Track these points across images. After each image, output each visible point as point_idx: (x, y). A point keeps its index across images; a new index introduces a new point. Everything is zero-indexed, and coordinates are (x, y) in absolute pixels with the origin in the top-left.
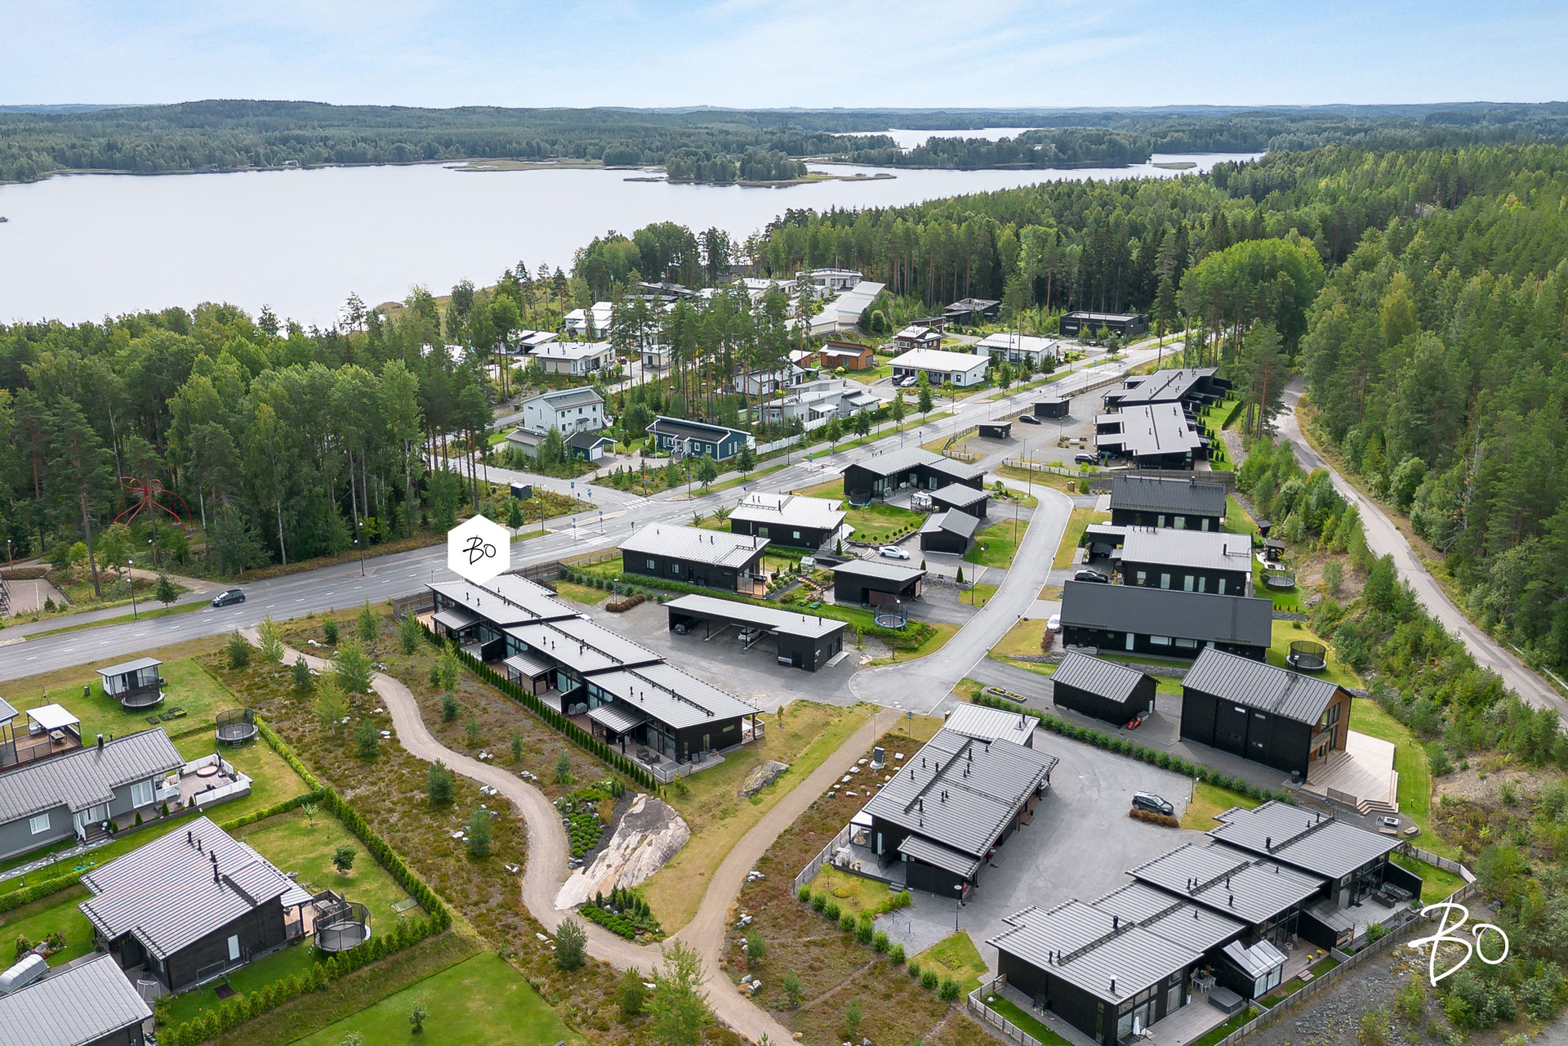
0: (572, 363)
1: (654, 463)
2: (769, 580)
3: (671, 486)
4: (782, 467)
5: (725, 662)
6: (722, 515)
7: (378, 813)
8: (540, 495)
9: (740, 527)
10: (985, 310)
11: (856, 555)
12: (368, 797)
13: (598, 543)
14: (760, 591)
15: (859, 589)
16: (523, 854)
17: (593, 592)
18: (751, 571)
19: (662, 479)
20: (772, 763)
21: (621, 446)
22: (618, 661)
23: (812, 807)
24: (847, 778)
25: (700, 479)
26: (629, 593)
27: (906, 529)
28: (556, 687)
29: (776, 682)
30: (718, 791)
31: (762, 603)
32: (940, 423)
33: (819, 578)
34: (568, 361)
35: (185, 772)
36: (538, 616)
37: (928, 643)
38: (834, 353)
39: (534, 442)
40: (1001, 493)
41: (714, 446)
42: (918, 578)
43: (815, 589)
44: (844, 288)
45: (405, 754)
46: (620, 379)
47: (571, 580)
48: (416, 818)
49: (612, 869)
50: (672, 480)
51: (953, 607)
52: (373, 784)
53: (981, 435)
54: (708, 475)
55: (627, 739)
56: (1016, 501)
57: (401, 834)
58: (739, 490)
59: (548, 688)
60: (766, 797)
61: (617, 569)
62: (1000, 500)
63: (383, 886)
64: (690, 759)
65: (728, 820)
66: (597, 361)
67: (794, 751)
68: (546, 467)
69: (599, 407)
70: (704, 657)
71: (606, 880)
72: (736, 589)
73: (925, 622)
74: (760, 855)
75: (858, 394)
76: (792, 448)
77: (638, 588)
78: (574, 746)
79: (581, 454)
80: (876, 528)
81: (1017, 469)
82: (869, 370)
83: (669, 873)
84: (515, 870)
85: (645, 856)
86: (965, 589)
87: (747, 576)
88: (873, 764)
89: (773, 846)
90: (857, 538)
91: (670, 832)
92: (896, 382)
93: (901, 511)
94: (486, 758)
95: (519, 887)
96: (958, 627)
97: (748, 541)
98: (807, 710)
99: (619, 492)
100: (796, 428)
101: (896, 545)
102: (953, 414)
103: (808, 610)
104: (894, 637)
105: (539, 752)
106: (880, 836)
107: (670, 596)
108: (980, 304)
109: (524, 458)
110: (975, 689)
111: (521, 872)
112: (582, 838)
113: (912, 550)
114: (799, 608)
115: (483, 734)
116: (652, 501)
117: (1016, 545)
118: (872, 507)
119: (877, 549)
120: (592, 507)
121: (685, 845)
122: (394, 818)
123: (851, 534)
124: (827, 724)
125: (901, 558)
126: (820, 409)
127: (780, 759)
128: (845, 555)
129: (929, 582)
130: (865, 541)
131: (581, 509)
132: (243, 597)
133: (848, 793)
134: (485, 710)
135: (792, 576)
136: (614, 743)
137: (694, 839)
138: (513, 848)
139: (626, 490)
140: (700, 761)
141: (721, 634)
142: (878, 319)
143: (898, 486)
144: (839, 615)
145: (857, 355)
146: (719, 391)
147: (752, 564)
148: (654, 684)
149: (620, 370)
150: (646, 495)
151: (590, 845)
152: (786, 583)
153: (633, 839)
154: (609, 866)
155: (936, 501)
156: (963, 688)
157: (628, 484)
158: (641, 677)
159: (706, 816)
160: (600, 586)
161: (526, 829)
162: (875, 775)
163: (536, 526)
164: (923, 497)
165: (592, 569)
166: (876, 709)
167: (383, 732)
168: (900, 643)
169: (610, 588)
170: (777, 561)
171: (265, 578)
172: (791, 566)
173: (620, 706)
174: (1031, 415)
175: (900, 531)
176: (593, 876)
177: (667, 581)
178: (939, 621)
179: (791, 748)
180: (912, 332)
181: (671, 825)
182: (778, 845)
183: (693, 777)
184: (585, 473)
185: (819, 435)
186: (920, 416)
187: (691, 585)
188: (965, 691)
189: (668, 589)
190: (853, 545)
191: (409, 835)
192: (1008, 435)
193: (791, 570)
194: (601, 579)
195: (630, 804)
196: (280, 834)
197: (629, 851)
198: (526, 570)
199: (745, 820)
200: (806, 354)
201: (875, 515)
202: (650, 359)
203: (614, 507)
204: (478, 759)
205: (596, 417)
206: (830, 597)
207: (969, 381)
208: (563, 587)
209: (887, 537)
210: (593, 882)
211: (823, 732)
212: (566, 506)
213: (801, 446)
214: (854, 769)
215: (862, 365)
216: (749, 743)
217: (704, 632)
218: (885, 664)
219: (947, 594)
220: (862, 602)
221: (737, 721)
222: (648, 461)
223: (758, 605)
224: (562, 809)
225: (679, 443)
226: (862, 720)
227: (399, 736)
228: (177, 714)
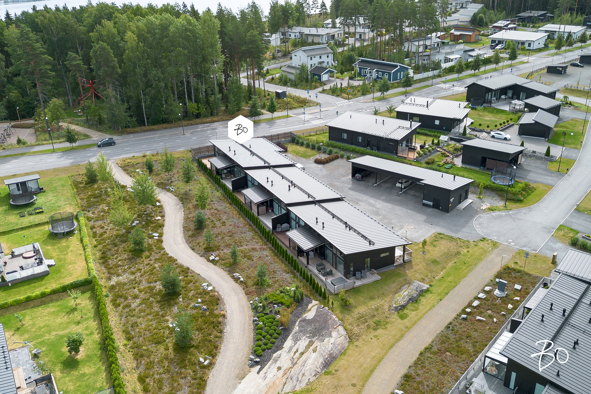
0: (321, 37)
1: (355, 83)
2: (419, 149)
3: (363, 94)
4: (428, 86)
5: (386, 201)
6: (391, 110)
7: (126, 299)
8: (290, 97)
9: (402, 116)
10: (540, 16)
11: (476, 136)
12: (125, 284)
13: (317, 123)
14: (412, 156)
15: (480, 157)
16: (216, 348)
17: (309, 151)
18: (407, 142)
19: (359, 91)
20: (417, 283)
21: (339, 75)
22: (312, 197)
23: (448, 327)
24: (476, 303)
25: (380, 90)
26: (330, 153)
27: (508, 121)
28: (273, 211)
29: (421, 217)
30: (373, 304)
31: (413, 163)
32: (521, 66)
33: (451, 149)
34: (319, 35)
35: (16, 254)
36: (268, 163)
37: (529, 197)
38: (458, 33)
39: (293, 71)
40: (567, 103)
41: (390, 74)
42: (521, 152)
43: (448, 156)
44: (462, 7)
45: (162, 252)
46: (344, 45)
47: (297, 143)
48: (150, 306)
49: (281, 372)
50: (364, 91)
51: (543, 172)
52: (133, 273)
53: (548, 72)
54: (385, 88)
55: (311, 254)
56: (576, 108)
57: (134, 319)
58: (403, 97)
59: (267, 211)
60: (411, 314)
61: (325, 138)
62: (567, 107)
63: (96, 373)
64: (354, 275)
65: (380, 331)
66: (333, 36)
67: (433, 274)
68: (298, 84)
69: (331, 56)
70: (372, 196)
71: (274, 383)
72: (396, 154)
73: (526, 181)
74: (404, 371)
75: (473, 50)
76: (434, 77)
77: (335, 150)
78: (276, 255)
79: (316, 77)
80: (487, 120)
81: (573, 90)
82: (477, 42)
83: (327, 380)
84: (206, 363)
85: (310, 361)
86: (551, 161)
87: (404, 145)
88: (497, 292)
89: (416, 363)
90: (476, 125)
91: (332, 340)
92: (493, 48)
93: (503, 111)
94: (213, 260)
95: (205, 381)
96: (550, 187)
97: (407, 124)
98: (443, 242)
99: (334, 97)
100: (437, 66)
101: (502, 131)
102: (528, 62)
103: (444, 170)
104: (507, 192)
105: (250, 258)
106: (514, 375)
107: (354, 156)
108: (535, 14)
109: (288, 80)
110: (571, 235)
111: (211, 364)
112: (264, 337)
113: (512, 134)
114: (438, 168)
115: (216, 241)
116: (351, 102)
117: (583, 134)
118: (485, 109)
119: (489, 133)
120: (318, 104)
121: (343, 352)
122: (135, 304)
123: (472, 123)
124: (458, 253)
125: (505, 139)
126: (451, 57)
127: (423, 280)
128: (468, 136)
129: (526, 155)
130: (481, 128)
131: (311, 104)
132: (114, 143)
133: (478, 318)
134: (224, 224)
135: (434, 147)
136: (302, 256)
137: (351, 347)
138: (210, 341)
139: (338, 96)
140: (362, 277)
141: (384, 182)
142: (481, 19)
143: (500, 97)
144: (466, 174)
145: (471, 34)
146: (395, 51)
147: (408, 139)
148: (334, 216)
149: (344, 41)
150: (349, 99)
151: (269, 345)
152: (429, 151)
153: (303, 343)
154: (279, 368)
155: (527, 105)
156: (561, 233)
157: (339, 93)
158: (326, 210)
159: (362, 326)
160: (313, 148)
161: (225, 324)
162: (498, 301)
163: (284, 113)
164: (518, 104)
165: (310, 138)
166: (495, 245)
167: (154, 234)
168: (510, 195)
169: (319, 149)
170: (424, 138)
171: (131, 133)
172: (433, 141)
173: (308, 231)
174: (578, 62)
175: (504, 123)
176: (265, 378)
177: (353, 147)
178: (536, 182)
179: (431, 271)
180: (501, 23)
181: (334, 334)
182: (419, 363)
183: (355, 290)
184: (317, 88)
185: (451, 70)
186: (509, 62)
187: (368, 150)
188: (564, 235)
189: (354, 151)
190: (473, 130)
191: (139, 320)
192: (565, 72)
193: (433, 143)
194: (314, 143)
195: (305, 310)
196: (52, 310)
197: (297, 355)
198: (271, 136)
199: (393, 333)
200: (442, 33)
201: (486, 113)
202: (360, 35)
203: (329, 104)
204: (209, 260)
205: (328, 60)
206: (458, 162)
207: (535, 46)
208: (291, 147)
209: (496, 126)
210: (264, 384)
211: (456, 260)
212: (303, 103)
213: (439, 76)
214: (481, 295)
215: (473, 39)
216: (400, 265)
217: (373, 180)
218: (499, 210)
219: (538, 163)
220: (481, 166)
221: (392, 250)
222: (351, 82)
223: (411, 164)
224: (255, 309)
225: (370, 72)
226: (485, 252)
227: (164, 238)
228: (38, 211)
